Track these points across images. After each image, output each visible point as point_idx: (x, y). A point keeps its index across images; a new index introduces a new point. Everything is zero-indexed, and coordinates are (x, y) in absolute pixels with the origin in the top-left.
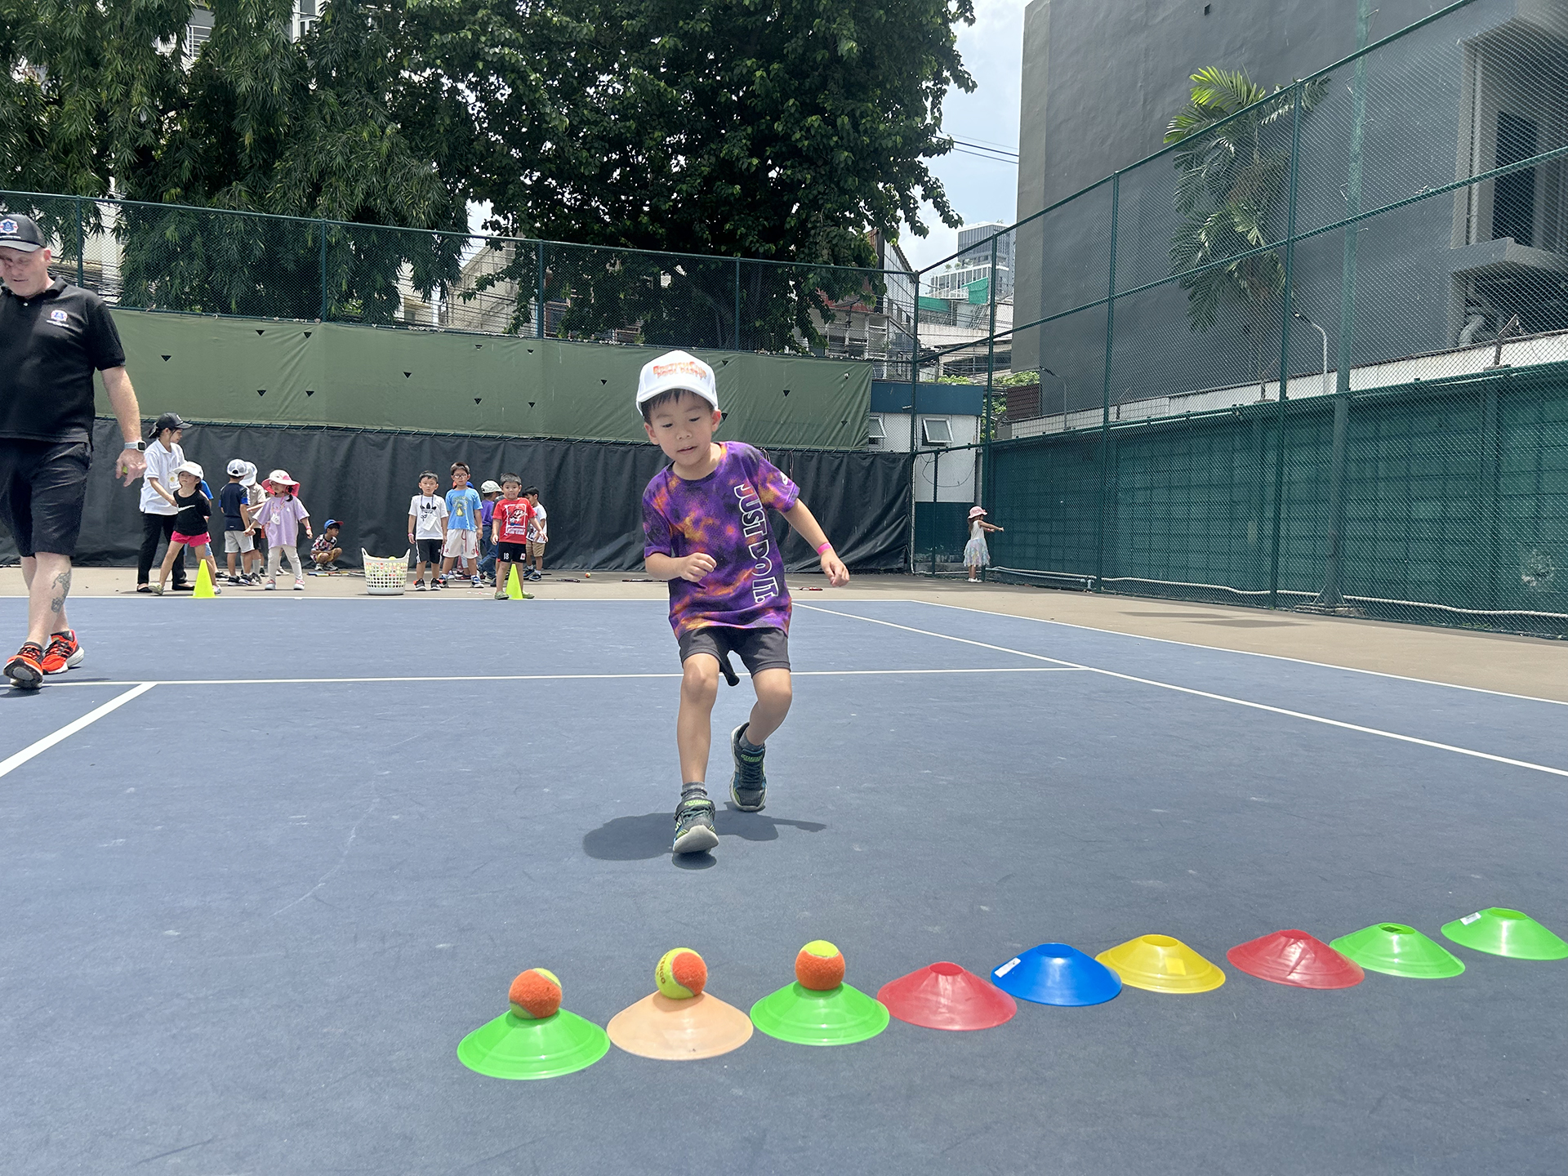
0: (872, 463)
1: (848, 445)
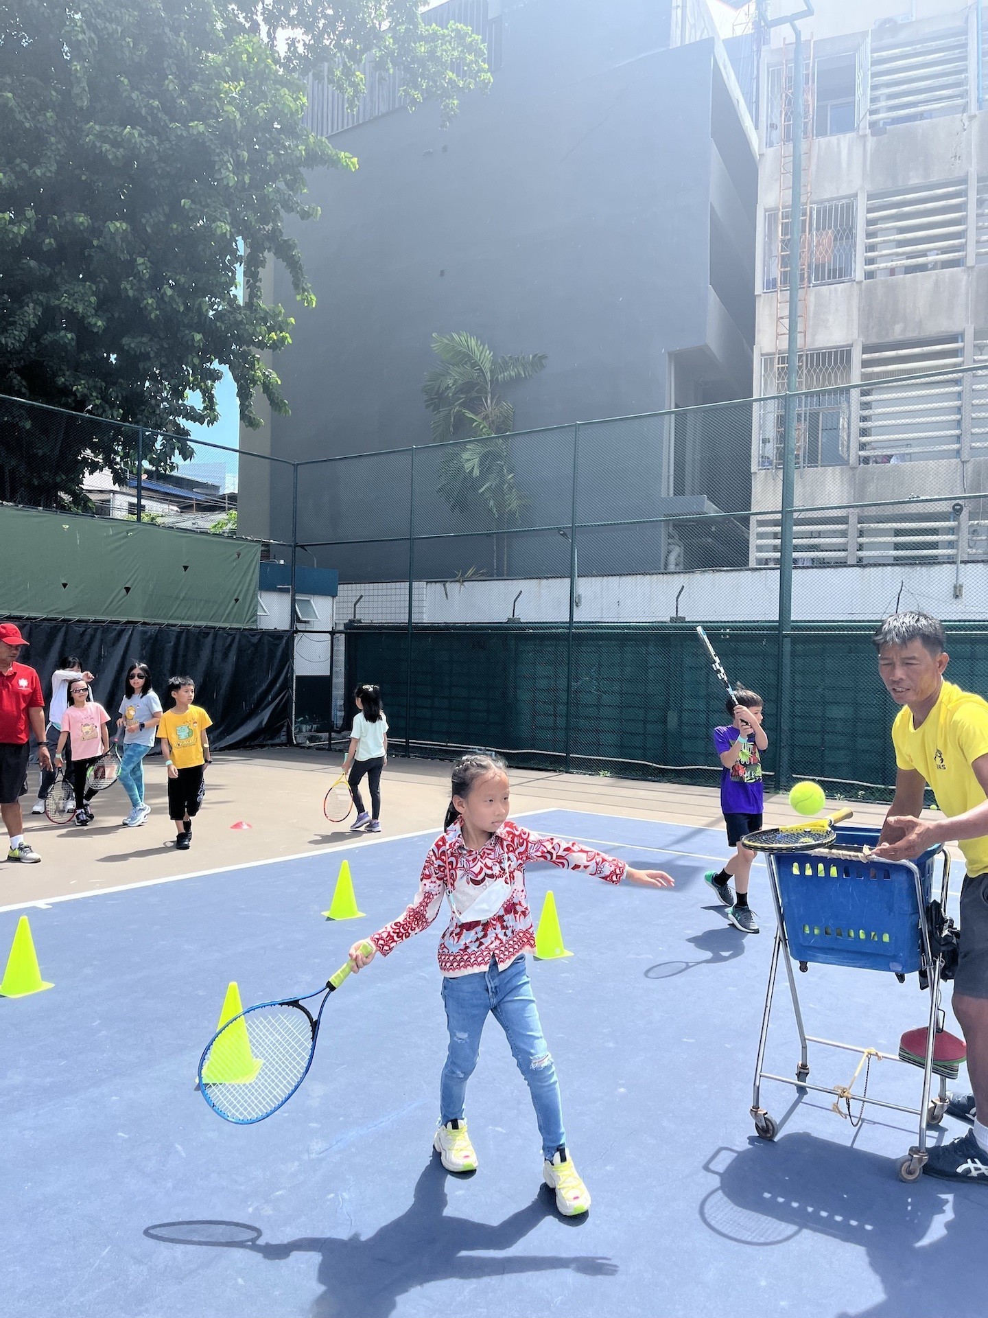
0: (260, 639)
1: (241, 622)
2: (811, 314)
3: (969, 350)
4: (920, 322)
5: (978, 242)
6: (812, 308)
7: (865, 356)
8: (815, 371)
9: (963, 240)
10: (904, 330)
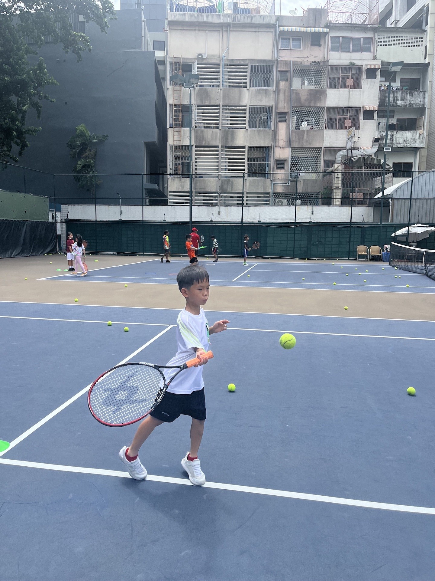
0: (48, 225)
1: (46, 220)
2: (182, 135)
3: (220, 151)
4: (209, 142)
5: (222, 123)
6: (182, 134)
7: (196, 149)
8: (183, 151)
9: (219, 122)
10: (205, 143)
